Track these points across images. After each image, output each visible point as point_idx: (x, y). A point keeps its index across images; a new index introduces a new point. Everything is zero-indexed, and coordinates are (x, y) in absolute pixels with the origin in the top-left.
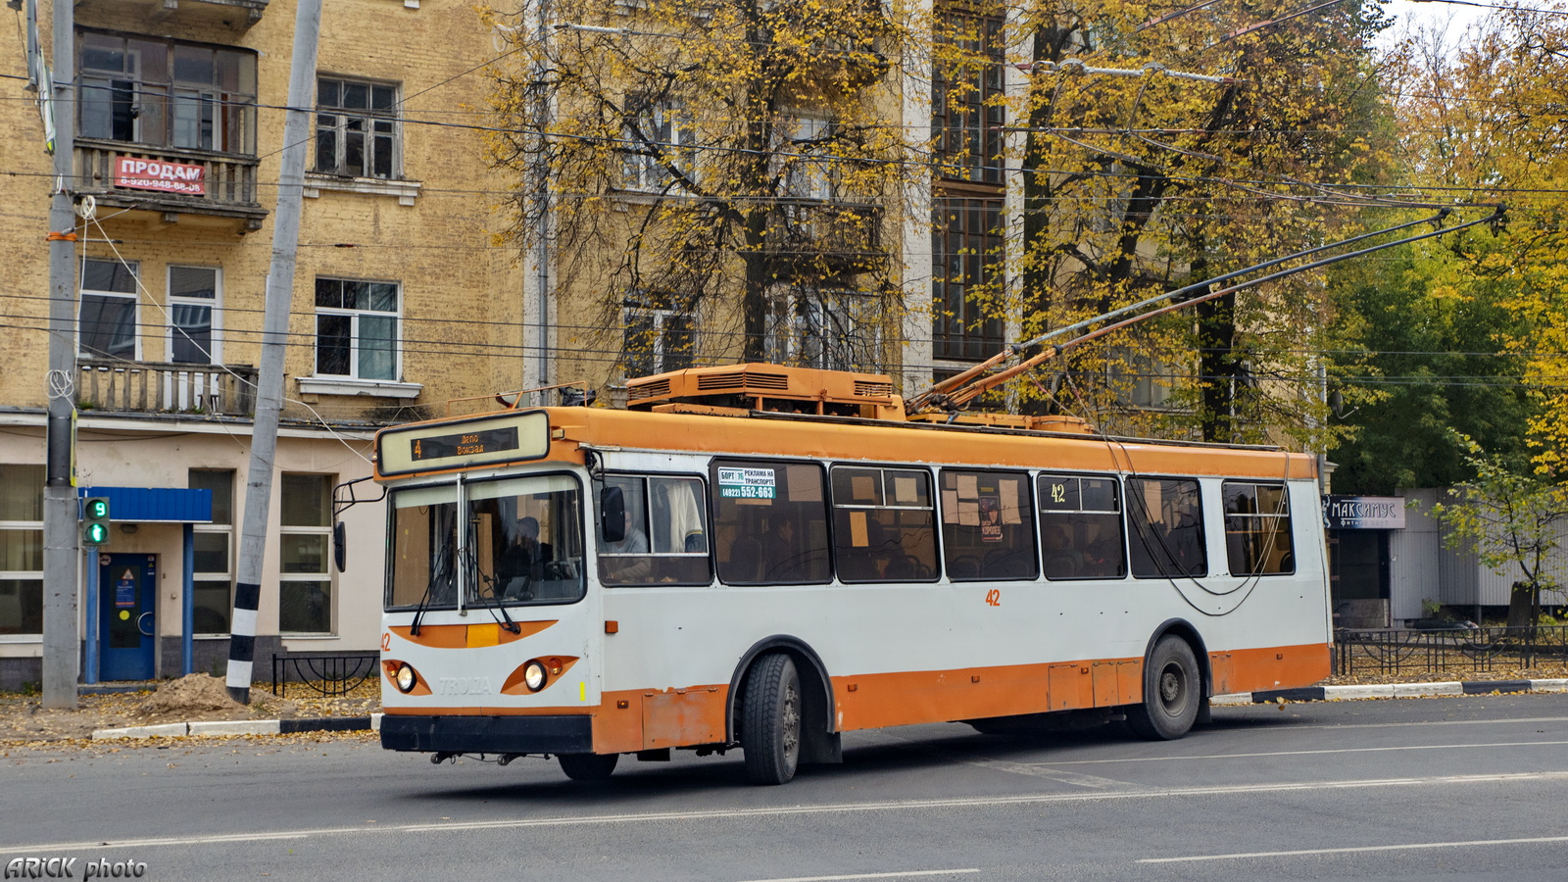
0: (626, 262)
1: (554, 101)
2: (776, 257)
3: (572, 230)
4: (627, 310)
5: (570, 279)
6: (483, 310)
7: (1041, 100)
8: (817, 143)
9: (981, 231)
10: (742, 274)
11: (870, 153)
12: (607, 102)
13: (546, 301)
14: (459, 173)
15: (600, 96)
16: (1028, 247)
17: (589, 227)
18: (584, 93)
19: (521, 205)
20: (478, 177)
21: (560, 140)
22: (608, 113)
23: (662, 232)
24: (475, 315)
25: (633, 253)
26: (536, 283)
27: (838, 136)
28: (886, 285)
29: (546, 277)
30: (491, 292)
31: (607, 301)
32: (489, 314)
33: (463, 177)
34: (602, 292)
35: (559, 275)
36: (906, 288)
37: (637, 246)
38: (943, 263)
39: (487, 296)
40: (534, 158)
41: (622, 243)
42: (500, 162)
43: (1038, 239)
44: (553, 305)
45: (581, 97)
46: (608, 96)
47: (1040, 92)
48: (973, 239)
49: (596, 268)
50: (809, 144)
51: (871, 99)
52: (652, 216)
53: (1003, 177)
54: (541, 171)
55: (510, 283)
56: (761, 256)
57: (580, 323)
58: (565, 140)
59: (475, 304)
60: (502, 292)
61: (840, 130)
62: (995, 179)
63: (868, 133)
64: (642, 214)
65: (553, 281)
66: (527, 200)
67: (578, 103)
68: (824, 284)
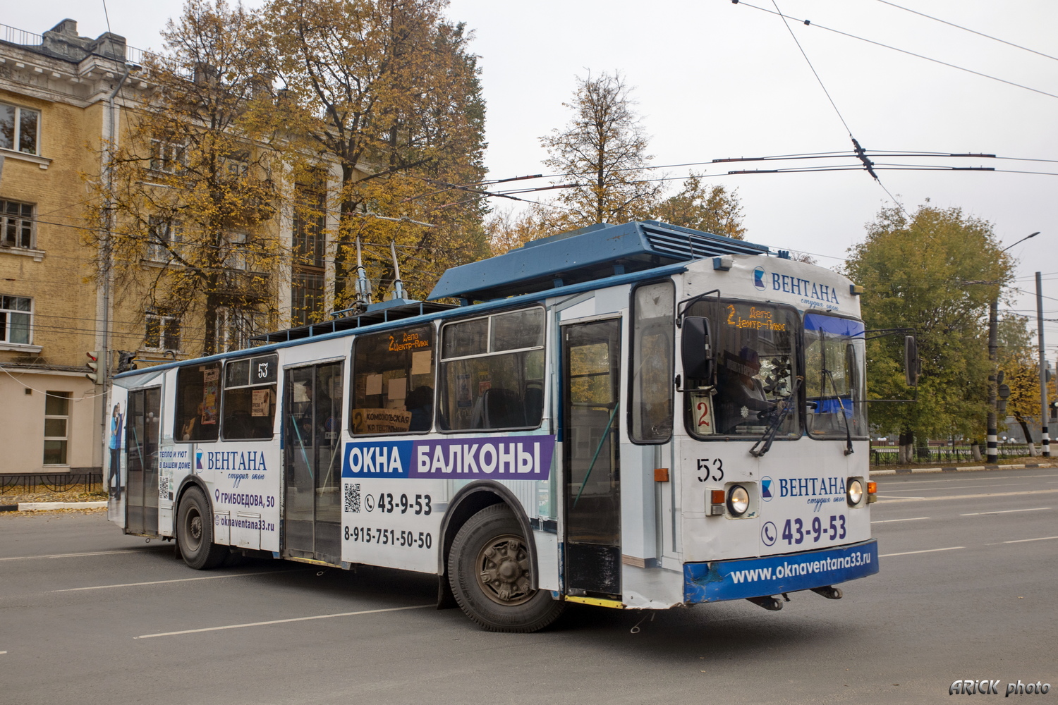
0: (149, 293)
1: (115, 217)
2: (222, 294)
3: (122, 278)
4: (149, 316)
5: (121, 301)
6: (75, 313)
7: (345, 233)
8: (243, 245)
9: (314, 287)
10: (206, 302)
11: (267, 251)
12: (142, 220)
13: (107, 310)
14: (64, 248)
15: (139, 217)
16: (337, 296)
17: (131, 277)
18: (130, 215)
19: (97, 265)
20: (74, 250)
21: (118, 235)
22: (142, 226)
23: (168, 280)
24: (71, 315)
25: (153, 290)
26: (103, 301)
27: (253, 242)
28: (272, 310)
29: (108, 298)
30: (80, 304)
31: (140, 312)
32: (78, 315)
33: (67, 250)
34: (137, 306)
35: (114, 298)
36: (281, 311)
37: (155, 287)
38: (297, 301)
39: (77, 306)
40: (104, 244)
41: (148, 286)
42: (88, 244)
43: (342, 293)
44: (111, 311)
45: (129, 217)
46: (142, 217)
47: (345, 229)
48: (310, 290)
49: (134, 296)
50: (239, 245)
51: (267, 226)
52: (163, 272)
53: (324, 264)
54: (107, 250)
55: (89, 301)
56: (215, 294)
57: (124, 321)
58: (121, 236)
59: (71, 309)
60: (85, 305)
61: (254, 239)
62: (320, 264)
63: (267, 242)
64: (158, 272)
65: (111, 300)
66: (100, 263)
67: (128, 220)
68: (245, 308)
